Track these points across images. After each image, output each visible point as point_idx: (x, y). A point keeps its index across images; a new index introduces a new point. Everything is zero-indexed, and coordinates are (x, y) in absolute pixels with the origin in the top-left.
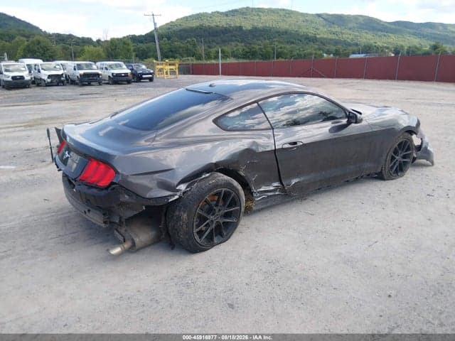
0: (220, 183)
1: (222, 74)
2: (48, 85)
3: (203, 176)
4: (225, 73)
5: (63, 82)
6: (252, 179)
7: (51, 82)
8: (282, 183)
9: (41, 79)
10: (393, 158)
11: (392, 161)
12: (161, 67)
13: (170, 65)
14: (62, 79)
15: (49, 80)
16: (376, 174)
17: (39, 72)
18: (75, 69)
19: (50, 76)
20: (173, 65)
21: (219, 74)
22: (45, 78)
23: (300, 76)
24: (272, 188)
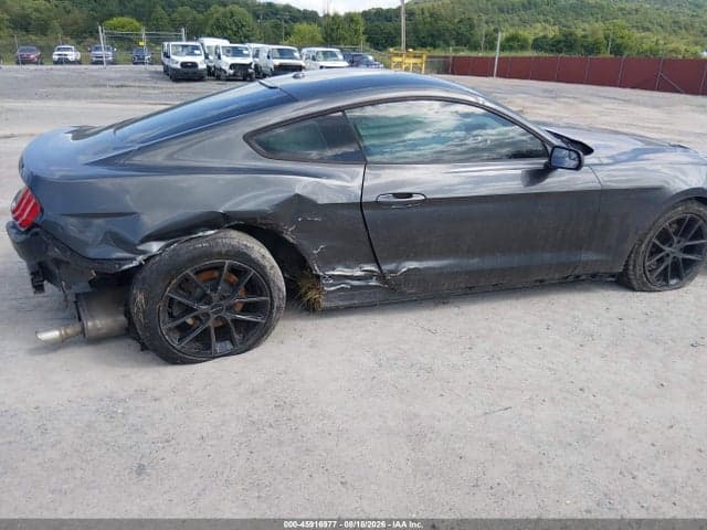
0: (216, 250)
1: (499, 75)
2: (230, 79)
3: (201, 234)
4: (502, 74)
5: (250, 75)
6: (314, 251)
7: (234, 75)
8: (379, 267)
9: (221, 69)
10: (656, 250)
11: (652, 254)
12: (399, 59)
13: (415, 57)
14: (250, 71)
15: (232, 72)
16: (613, 276)
17: (219, 58)
18: (269, 57)
19: (233, 66)
20: (420, 57)
21: (492, 76)
22: (226, 68)
23: (633, 87)
24: (359, 273)
